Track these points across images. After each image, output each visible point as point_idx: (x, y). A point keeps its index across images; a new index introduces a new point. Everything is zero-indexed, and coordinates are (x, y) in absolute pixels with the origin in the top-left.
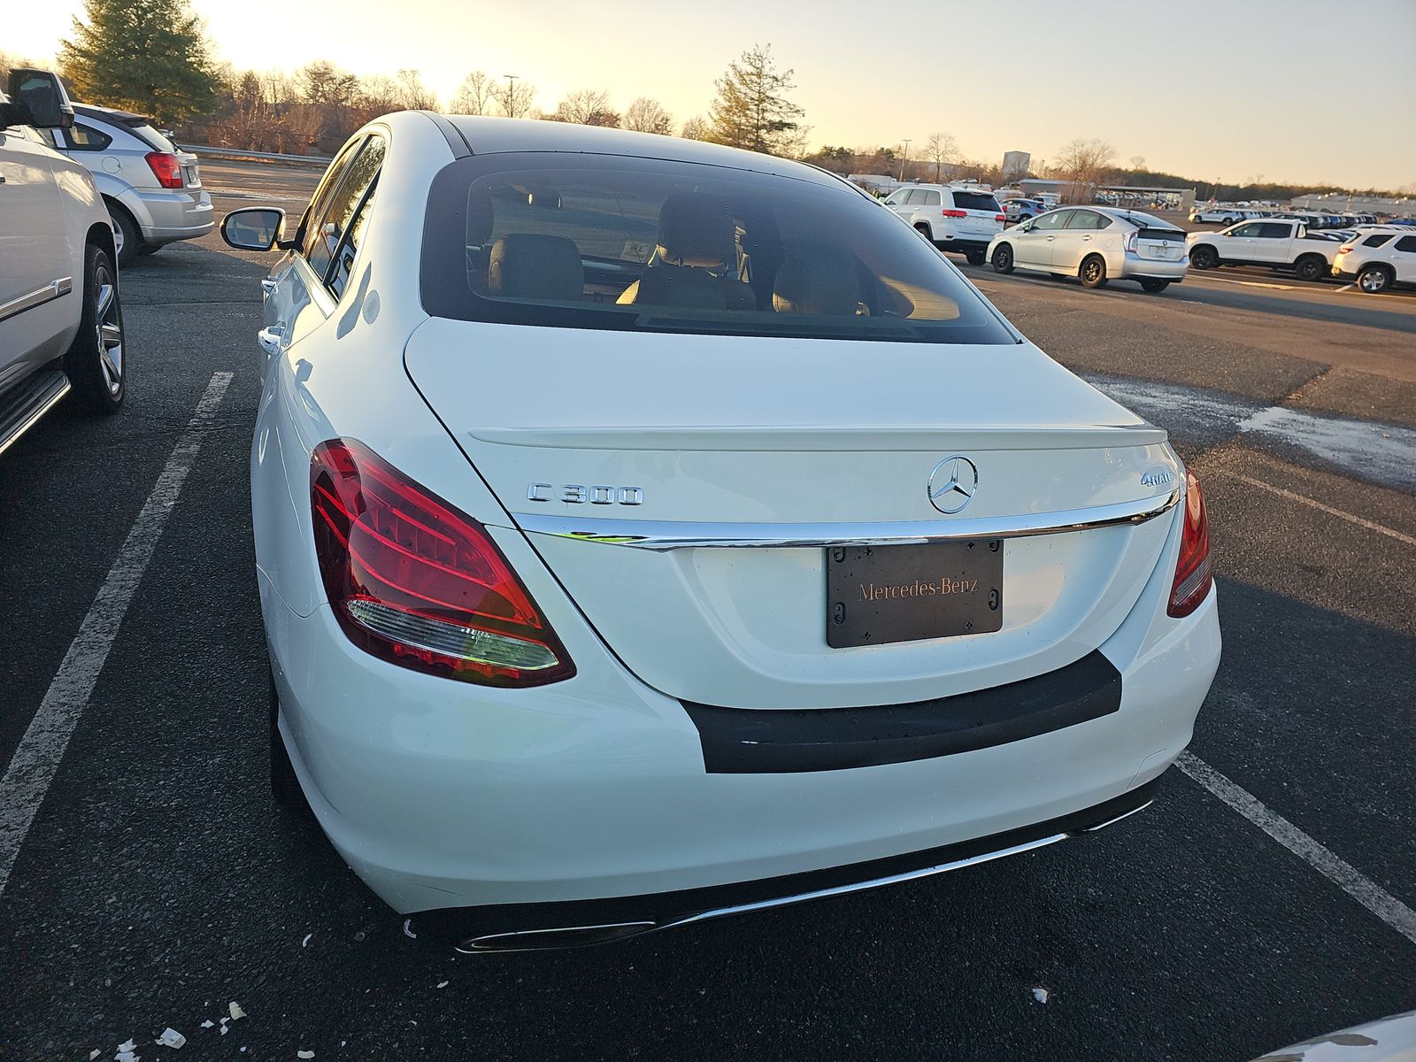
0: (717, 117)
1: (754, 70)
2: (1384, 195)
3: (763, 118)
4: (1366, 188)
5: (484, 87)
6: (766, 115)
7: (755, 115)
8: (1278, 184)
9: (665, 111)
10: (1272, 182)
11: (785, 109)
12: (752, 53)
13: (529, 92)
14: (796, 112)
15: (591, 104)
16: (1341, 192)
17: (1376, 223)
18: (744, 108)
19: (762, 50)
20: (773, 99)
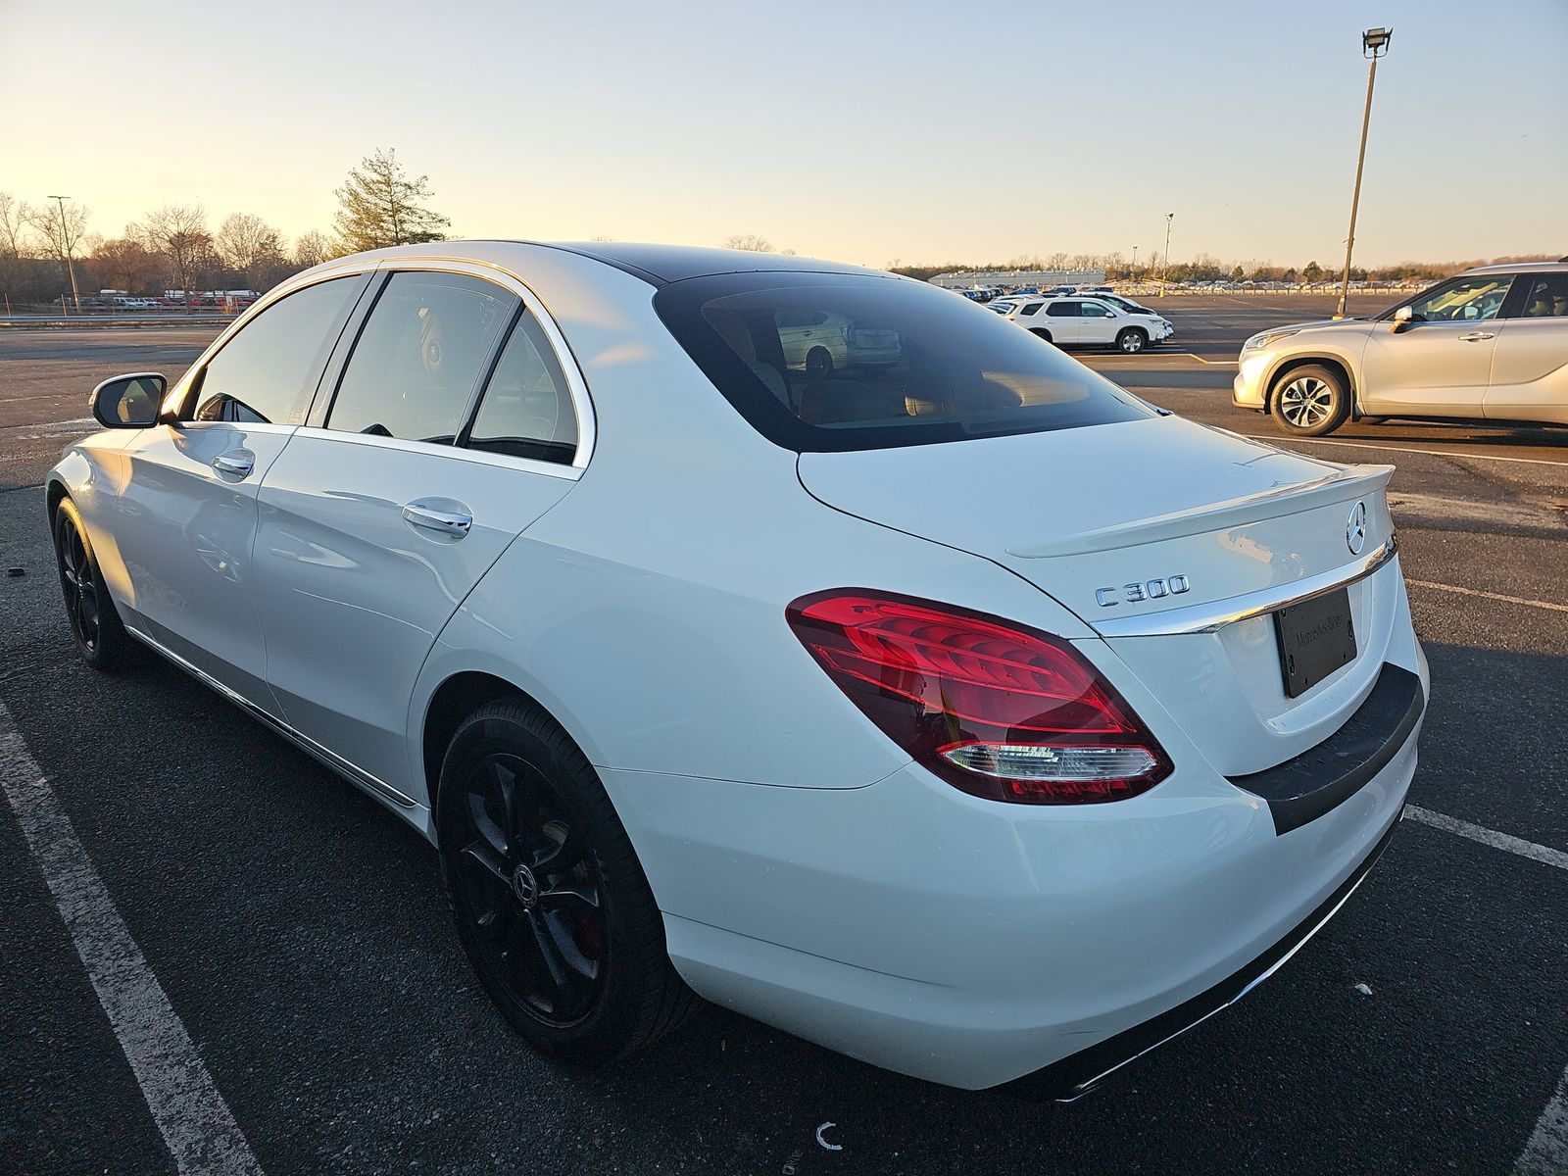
0: (345, 232)
1: (380, 178)
2: (1000, 269)
3: (402, 230)
4: (985, 265)
5: (14, 210)
6: (405, 226)
7: (392, 227)
8: (914, 267)
9: (270, 227)
10: (908, 266)
11: (426, 219)
12: (374, 160)
13: (79, 215)
14: (440, 221)
15: (181, 224)
16: (967, 270)
17: (1003, 295)
18: (377, 220)
19: (385, 155)
20: (410, 208)
